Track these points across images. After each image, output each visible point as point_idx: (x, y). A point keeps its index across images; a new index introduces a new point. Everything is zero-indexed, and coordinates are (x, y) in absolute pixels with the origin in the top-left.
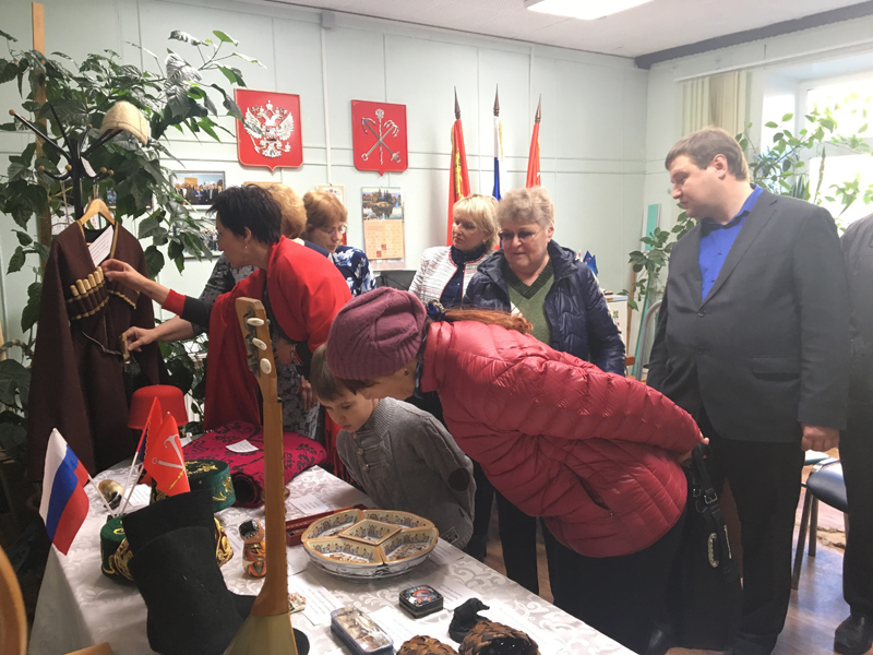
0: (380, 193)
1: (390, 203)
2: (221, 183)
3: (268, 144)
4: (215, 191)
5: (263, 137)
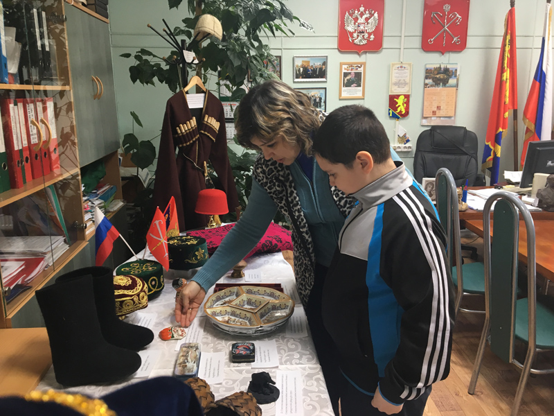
0: (440, 68)
1: (448, 75)
2: (325, 63)
3: (358, 36)
4: (321, 69)
5: (355, 30)
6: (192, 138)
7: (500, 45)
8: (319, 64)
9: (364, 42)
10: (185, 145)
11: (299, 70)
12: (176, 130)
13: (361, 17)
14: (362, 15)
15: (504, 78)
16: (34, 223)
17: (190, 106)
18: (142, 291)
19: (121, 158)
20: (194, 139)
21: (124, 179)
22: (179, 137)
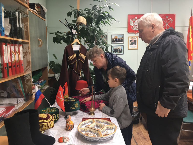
2: (123, 37)
3: (135, 27)
4: (121, 39)
5: (134, 25)
6: (74, 61)
7: (188, 30)
8: (121, 37)
9: (137, 29)
10: (71, 64)
11: (114, 39)
12: (68, 58)
13: (136, 21)
14: (136, 20)
15: (190, 41)
16: (13, 93)
17: (74, 50)
18: (51, 120)
19: (49, 70)
20: (75, 62)
21: (49, 78)
22: (69, 61)
